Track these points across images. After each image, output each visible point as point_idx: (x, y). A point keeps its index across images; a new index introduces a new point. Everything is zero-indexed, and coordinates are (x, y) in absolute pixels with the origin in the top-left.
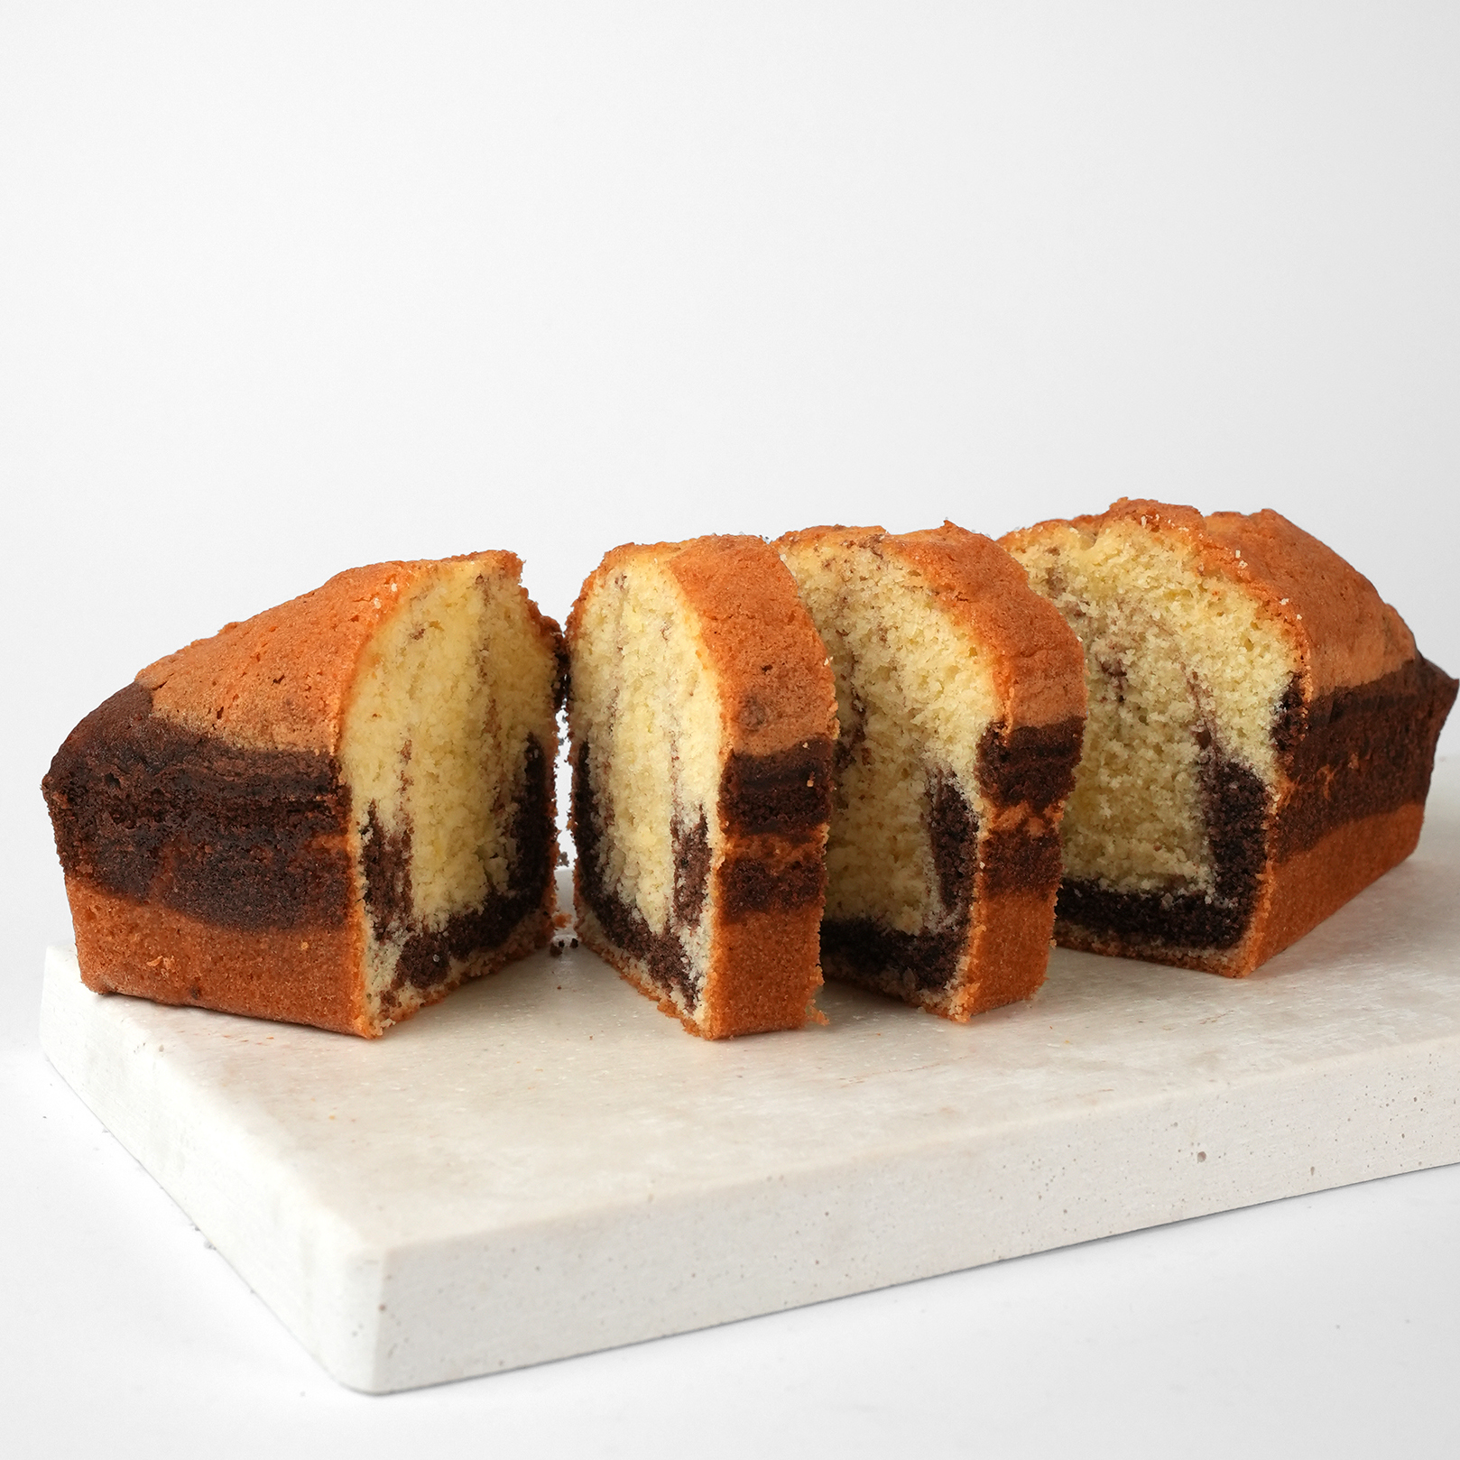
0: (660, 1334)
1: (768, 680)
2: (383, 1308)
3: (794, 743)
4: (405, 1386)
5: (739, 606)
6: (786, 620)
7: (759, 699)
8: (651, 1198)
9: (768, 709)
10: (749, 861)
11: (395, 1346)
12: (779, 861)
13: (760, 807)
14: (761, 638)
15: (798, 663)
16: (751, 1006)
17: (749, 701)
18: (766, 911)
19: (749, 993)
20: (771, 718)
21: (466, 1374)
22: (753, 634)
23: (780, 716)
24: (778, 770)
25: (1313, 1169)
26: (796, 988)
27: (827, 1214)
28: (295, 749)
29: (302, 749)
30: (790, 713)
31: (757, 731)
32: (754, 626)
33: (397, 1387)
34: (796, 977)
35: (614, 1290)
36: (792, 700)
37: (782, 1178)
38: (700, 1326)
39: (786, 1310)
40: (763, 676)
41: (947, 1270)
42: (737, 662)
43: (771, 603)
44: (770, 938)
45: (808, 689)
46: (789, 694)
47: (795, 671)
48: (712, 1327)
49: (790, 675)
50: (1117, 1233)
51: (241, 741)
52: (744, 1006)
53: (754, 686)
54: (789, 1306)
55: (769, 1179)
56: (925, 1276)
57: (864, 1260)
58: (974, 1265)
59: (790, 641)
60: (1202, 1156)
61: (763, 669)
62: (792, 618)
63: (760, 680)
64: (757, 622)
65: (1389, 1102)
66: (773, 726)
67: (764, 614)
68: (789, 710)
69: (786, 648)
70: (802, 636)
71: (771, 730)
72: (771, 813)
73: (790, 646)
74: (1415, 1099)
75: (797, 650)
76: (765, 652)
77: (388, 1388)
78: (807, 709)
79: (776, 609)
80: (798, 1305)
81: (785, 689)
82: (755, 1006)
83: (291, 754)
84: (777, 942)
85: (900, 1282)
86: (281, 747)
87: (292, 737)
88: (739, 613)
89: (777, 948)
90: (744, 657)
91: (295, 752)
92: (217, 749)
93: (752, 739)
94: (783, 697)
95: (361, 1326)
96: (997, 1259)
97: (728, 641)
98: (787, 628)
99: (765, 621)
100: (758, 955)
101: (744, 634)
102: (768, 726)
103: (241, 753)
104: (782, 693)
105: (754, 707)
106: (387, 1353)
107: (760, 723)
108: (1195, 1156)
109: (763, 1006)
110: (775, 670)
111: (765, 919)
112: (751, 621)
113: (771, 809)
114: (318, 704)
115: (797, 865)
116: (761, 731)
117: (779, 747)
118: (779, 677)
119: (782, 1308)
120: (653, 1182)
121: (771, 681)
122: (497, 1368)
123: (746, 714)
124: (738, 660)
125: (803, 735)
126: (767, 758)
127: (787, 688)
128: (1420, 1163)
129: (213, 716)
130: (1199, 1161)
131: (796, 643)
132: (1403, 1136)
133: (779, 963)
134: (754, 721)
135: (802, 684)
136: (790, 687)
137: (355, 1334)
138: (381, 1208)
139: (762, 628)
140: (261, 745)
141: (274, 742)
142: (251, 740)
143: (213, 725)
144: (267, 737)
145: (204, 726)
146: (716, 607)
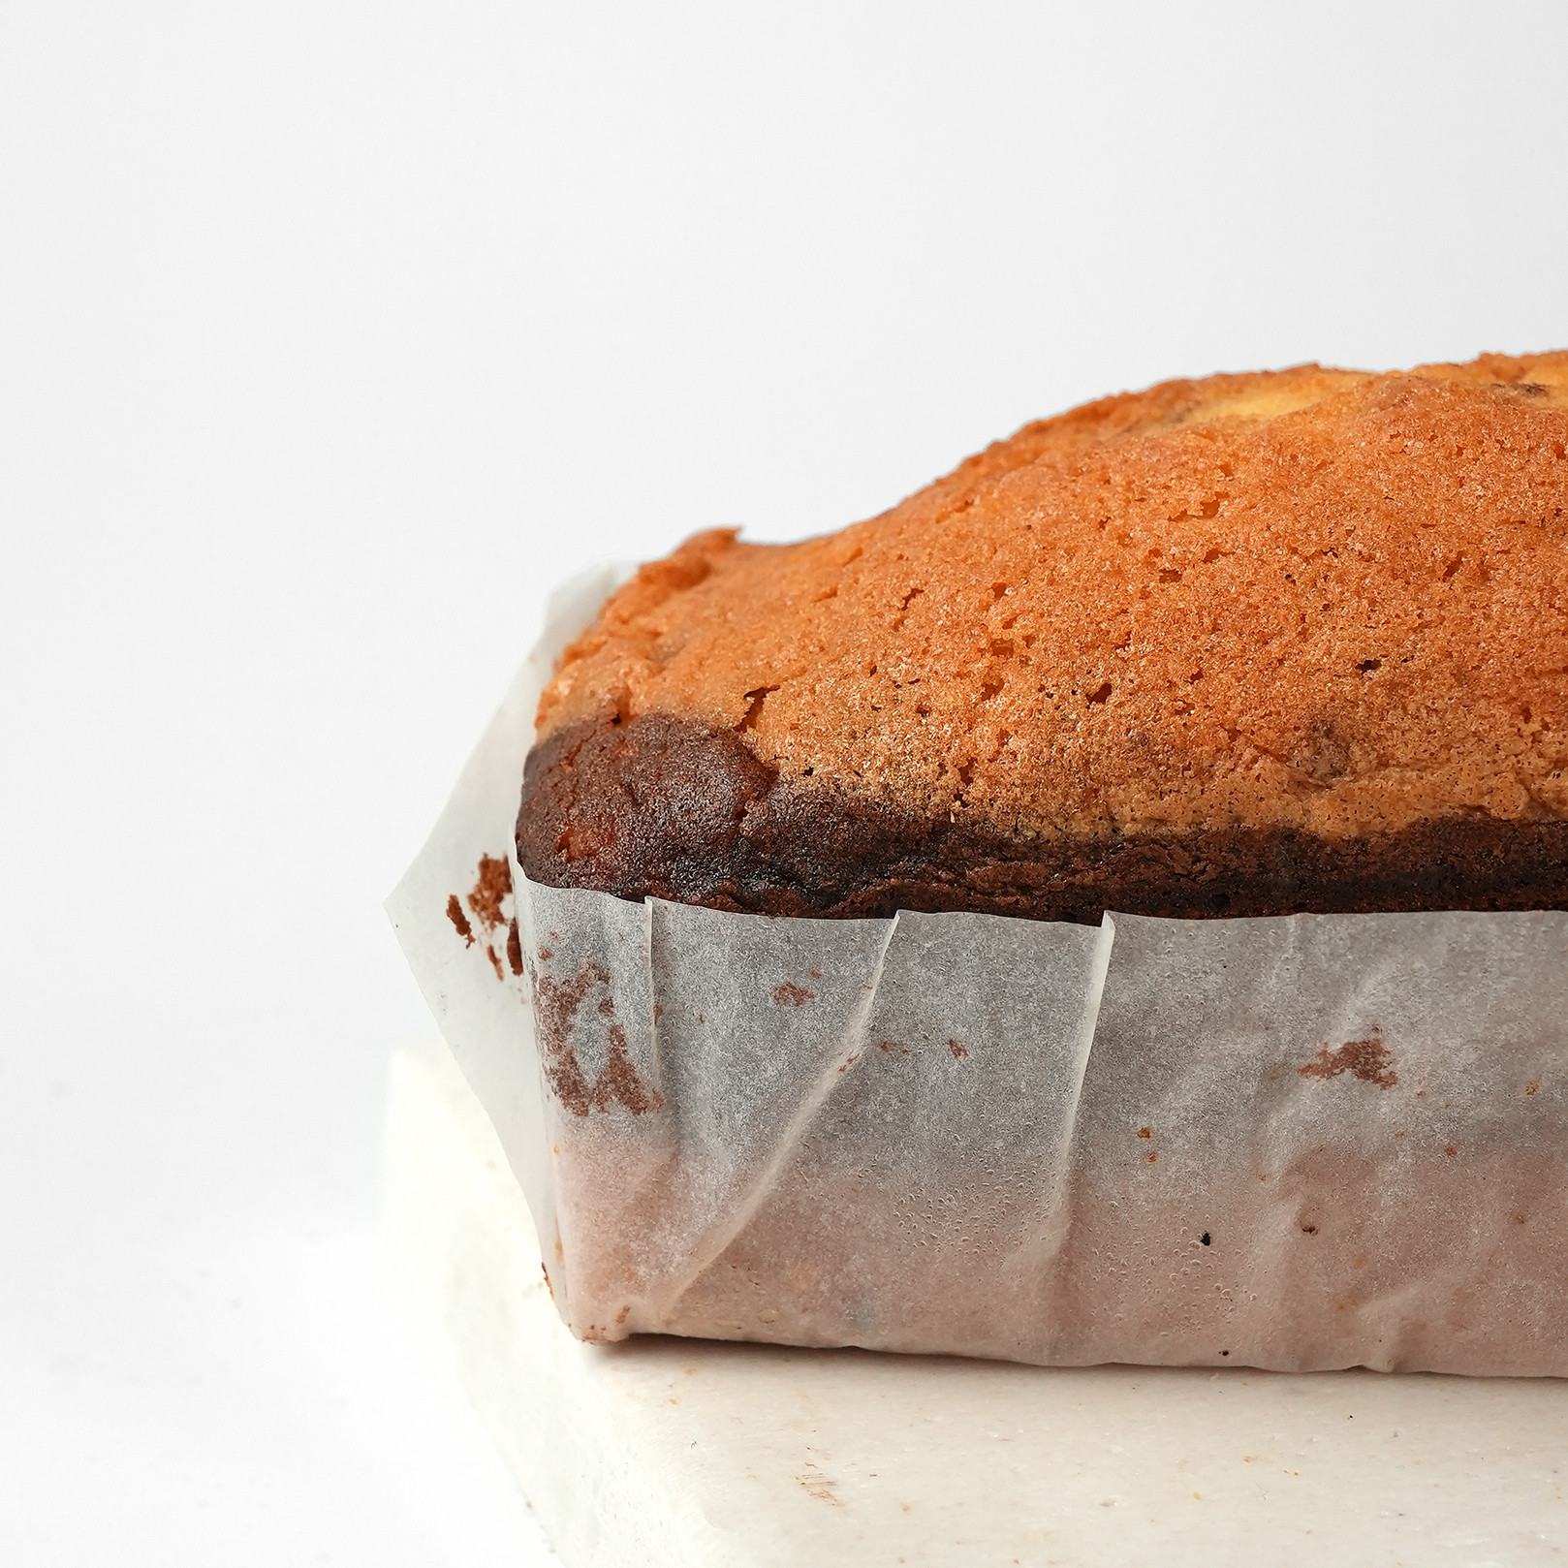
1: (1365, 689)
3: (1409, 820)
5: (1352, 533)
6: (1441, 571)
7: (1340, 726)
9: (1355, 748)
14: (1373, 602)
15: (1437, 662)
17: (1317, 728)
20: (1362, 766)
22: (1359, 592)
23: (1383, 764)
24: (1372, 870)
28: (1163, 830)
29: (1181, 829)
30: (1403, 760)
31: (1330, 787)
32: (1364, 578)
36: (1412, 736)
40: (1356, 681)
42: (1309, 645)
45: (1449, 716)
46: (1407, 723)
47: (1427, 677)
51: (1035, 823)
53: (1333, 699)
59: (1433, 614)
61: (1358, 665)
62: (1453, 567)
63: (1349, 687)
64: (1376, 568)
66: (1363, 782)
67: (1395, 554)
68: (1402, 754)
69: (1419, 629)
70: (1464, 607)
71: (1362, 789)
73: (1427, 625)
75: (1441, 635)
76: (1372, 633)
79: (1425, 545)
81: (1400, 711)
83: (1154, 841)
86: (1129, 829)
87: (1156, 807)
88: (1346, 547)
90: (1326, 638)
91: (1163, 837)
92: (972, 842)
93: (1316, 802)
94: (1391, 728)
97: (1303, 602)
98: (1436, 586)
99: (1392, 571)
101: (1338, 592)
102: (1356, 780)
103: (1036, 848)
104: (1390, 719)
105: (1326, 742)
107: (1337, 772)
110: (1384, 671)
112: (1363, 566)
114: (1215, 738)
116: (1340, 789)
117: (1378, 825)
118: (1392, 687)
121: (1371, 691)
123: (1308, 752)
124: (1312, 641)
125: (1434, 807)
127: (1405, 709)
129: (951, 778)
131: (1435, 617)
134: (1324, 767)
135: (1439, 705)
136: (1411, 708)
139: (1379, 580)
140: (1082, 828)
141: (1113, 819)
142: (1058, 821)
143: (958, 797)
144: (1097, 812)
145: (935, 799)
146: (1306, 530)
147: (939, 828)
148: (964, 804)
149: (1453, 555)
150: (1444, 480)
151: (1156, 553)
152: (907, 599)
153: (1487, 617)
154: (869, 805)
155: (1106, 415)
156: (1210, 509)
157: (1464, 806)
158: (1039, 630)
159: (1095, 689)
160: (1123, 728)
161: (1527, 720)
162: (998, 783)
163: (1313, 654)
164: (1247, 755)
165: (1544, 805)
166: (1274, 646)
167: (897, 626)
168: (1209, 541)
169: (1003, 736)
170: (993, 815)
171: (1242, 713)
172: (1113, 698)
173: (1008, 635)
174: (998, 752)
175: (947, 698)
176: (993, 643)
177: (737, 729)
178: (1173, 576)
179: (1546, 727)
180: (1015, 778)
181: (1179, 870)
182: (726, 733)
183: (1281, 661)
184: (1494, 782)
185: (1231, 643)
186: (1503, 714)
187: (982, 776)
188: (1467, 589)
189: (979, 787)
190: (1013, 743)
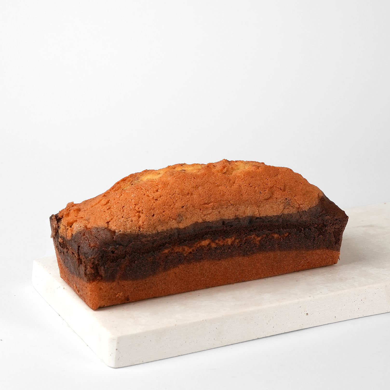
0: (178, 355)
1: (183, 210)
2: (117, 349)
3: (190, 224)
4: (122, 366)
5: (176, 191)
7: (181, 215)
8: (176, 325)
9: (183, 217)
10: (179, 253)
11: (119, 358)
12: (186, 252)
13: (182, 240)
14: (181, 199)
15: (190, 205)
16: (180, 287)
17: (179, 215)
18: (183, 264)
19: (180, 284)
20: (184, 219)
21: (135, 364)
22: (179, 198)
23: (186, 218)
24: (186, 231)
25: (335, 317)
26: (191, 282)
27: (216, 328)
28: (163, 231)
31: (181, 222)
32: (179, 196)
33: (120, 367)
34: (191, 279)
35: (168, 345)
36: (189, 215)
37: (206, 320)
38: (187, 353)
39: (207, 350)
40: (182, 209)
41: (245, 341)
42: (175, 206)
43: (183, 190)
44: (185, 270)
45: (193, 211)
46: (188, 213)
47: (190, 207)
48: (190, 353)
49: (188, 208)
50: (286, 332)
52: (179, 287)
53: (180, 212)
54: (208, 349)
55: (203, 320)
56: (240, 342)
57: (225, 338)
58: (252, 339)
59: (188, 200)
60: (307, 314)
61: (182, 207)
62: (188, 194)
63: (181, 210)
64: (180, 195)
65: (355, 301)
66: (185, 221)
67: (182, 193)
68: (188, 217)
69: (187, 202)
70: (191, 198)
71: (184, 222)
72: (184, 241)
73: (188, 201)
74: (362, 300)
75: (190, 202)
76: (182, 203)
77: (118, 367)
78: (193, 216)
79: (184, 192)
80: (210, 349)
82: (181, 287)
84: (186, 271)
85: (234, 343)
86: (159, 231)
87: (162, 228)
88: (176, 193)
89: (186, 272)
90: (177, 204)
92: (142, 236)
93: (180, 224)
95: (112, 353)
96: (257, 338)
97: (173, 200)
98: (187, 196)
99: (182, 195)
100: (182, 275)
101: (177, 199)
102: (184, 221)
103: (149, 236)
104: (187, 213)
105: (180, 217)
106: (118, 359)
107: (182, 220)
108: (305, 314)
109: (183, 286)
110: (185, 207)
111: (183, 266)
112: (179, 195)
113: (185, 240)
114: (168, 218)
115: (191, 253)
116: (182, 222)
117: (186, 226)
118: (186, 209)
119: (206, 349)
120: (176, 321)
122: (142, 362)
123: (178, 218)
124: (176, 205)
125: (192, 223)
126: (183, 228)
128: (363, 315)
130: (306, 315)
131: (189, 200)
132: (359, 309)
133: (187, 276)
134: (180, 220)
135: (191, 210)
136: (189, 211)
137: (111, 355)
138: (116, 328)
139: (181, 197)
140: (154, 232)
141: (157, 230)
142: (151, 232)
143: (139, 231)
144: (156, 230)
145: (137, 232)
146: (170, 192)
147: (138, 235)
148: (140, 232)
149: (188, 192)
150: (183, 183)
151: (154, 197)
152: (123, 208)
153: (194, 199)
154: (129, 234)
155: (125, 180)
156: (157, 191)
157: (195, 222)
158: (143, 209)
159: (153, 215)
160: (157, 219)
161: (201, 210)
162: (144, 228)
163: (176, 206)
164: (172, 220)
165: (203, 220)
166: (172, 207)
167: (123, 211)
168: (159, 195)
169: (143, 223)
170: (144, 232)
171: (170, 215)
172: (155, 216)
173: (139, 210)
174: (143, 225)
175: (134, 219)
176: (137, 211)
177: (108, 227)
178: (157, 200)
179: (203, 211)
180: (146, 227)
181: (165, 235)
182: (106, 228)
183: (173, 208)
184: (198, 218)
185: (167, 207)
186: (198, 210)
187: (141, 228)
188: (191, 196)
189: (141, 229)
190: (144, 223)
